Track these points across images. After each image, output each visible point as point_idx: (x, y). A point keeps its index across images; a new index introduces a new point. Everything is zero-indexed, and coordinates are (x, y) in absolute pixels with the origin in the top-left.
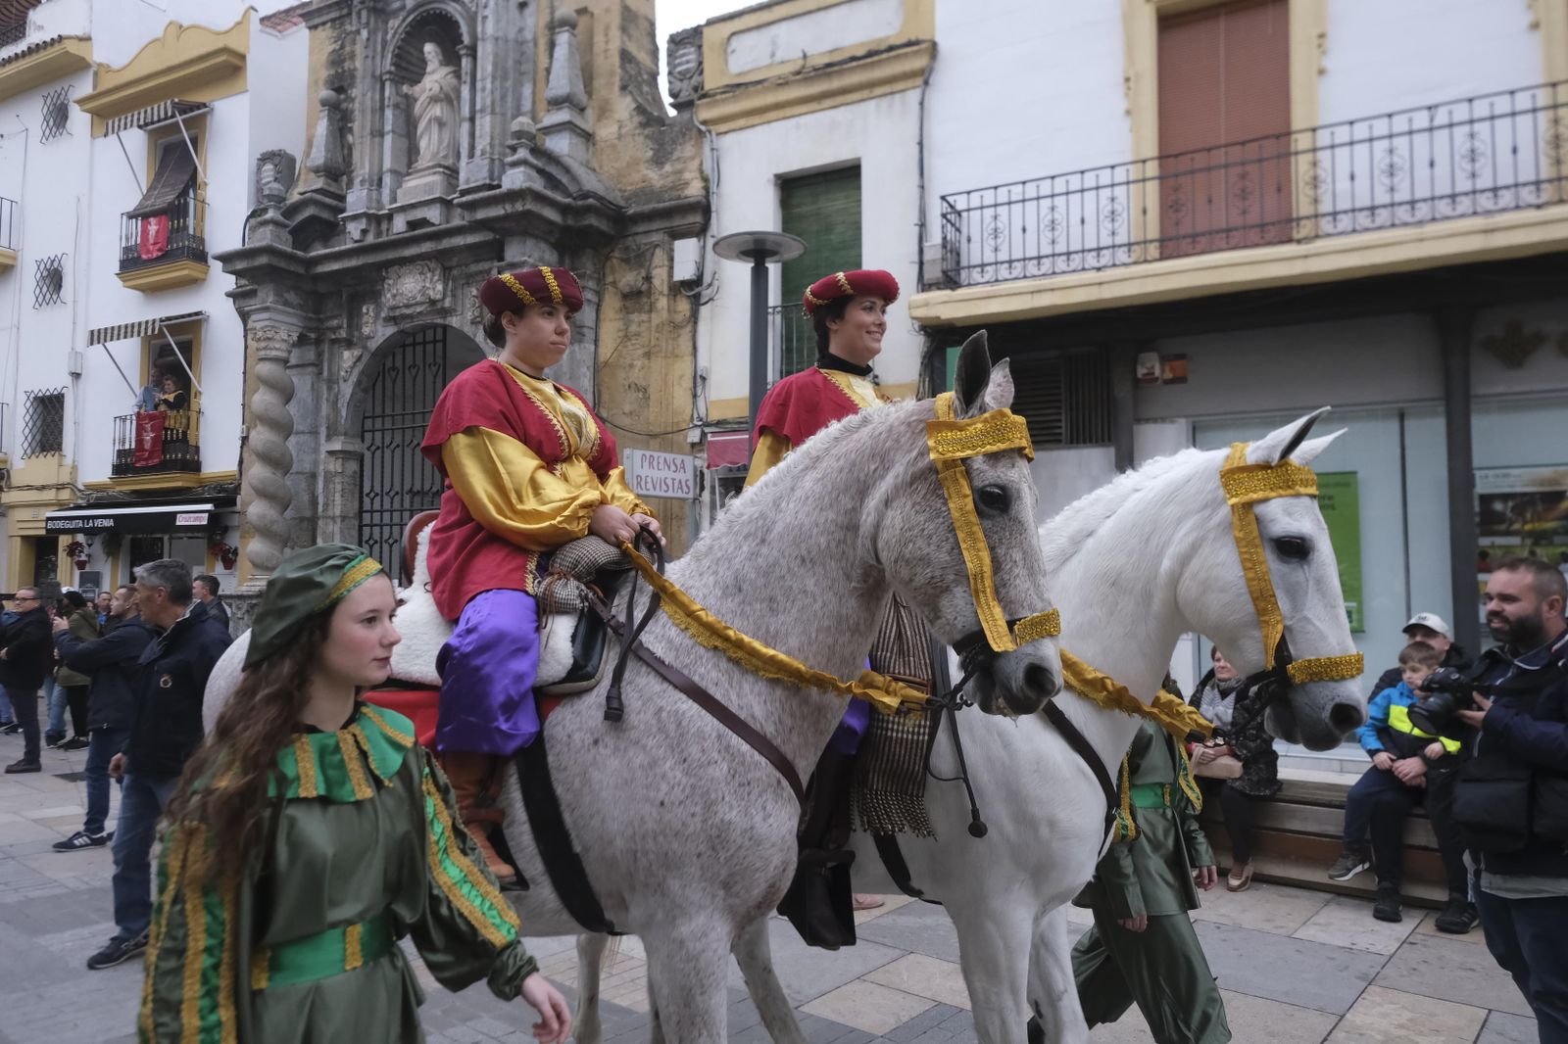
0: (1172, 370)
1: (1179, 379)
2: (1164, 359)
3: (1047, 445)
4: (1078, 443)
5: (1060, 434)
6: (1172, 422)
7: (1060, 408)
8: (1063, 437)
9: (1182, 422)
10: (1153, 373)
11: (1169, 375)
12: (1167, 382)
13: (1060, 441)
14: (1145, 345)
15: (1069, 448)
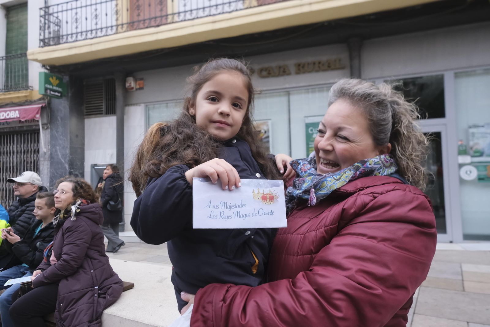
0: (139, 84)
1: (141, 88)
2: (136, 80)
3: (98, 115)
4: (109, 114)
5: (102, 111)
6: (140, 106)
7: (102, 100)
8: (104, 112)
9: (143, 105)
10: (131, 86)
11: (138, 87)
12: (137, 89)
13: (102, 114)
14: (129, 74)
15: (106, 116)
